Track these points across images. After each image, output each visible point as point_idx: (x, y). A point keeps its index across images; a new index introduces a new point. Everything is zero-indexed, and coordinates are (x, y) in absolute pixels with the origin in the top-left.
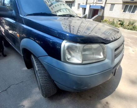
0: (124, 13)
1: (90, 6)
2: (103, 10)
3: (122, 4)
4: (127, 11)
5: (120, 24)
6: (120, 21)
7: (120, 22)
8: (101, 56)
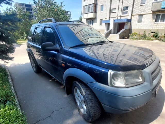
0: (156, 23)
1: (114, 21)
2: (130, 23)
3: (152, 14)
4: (160, 21)
5: (153, 36)
6: (152, 32)
7: (153, 34)
8: (140, 80)
